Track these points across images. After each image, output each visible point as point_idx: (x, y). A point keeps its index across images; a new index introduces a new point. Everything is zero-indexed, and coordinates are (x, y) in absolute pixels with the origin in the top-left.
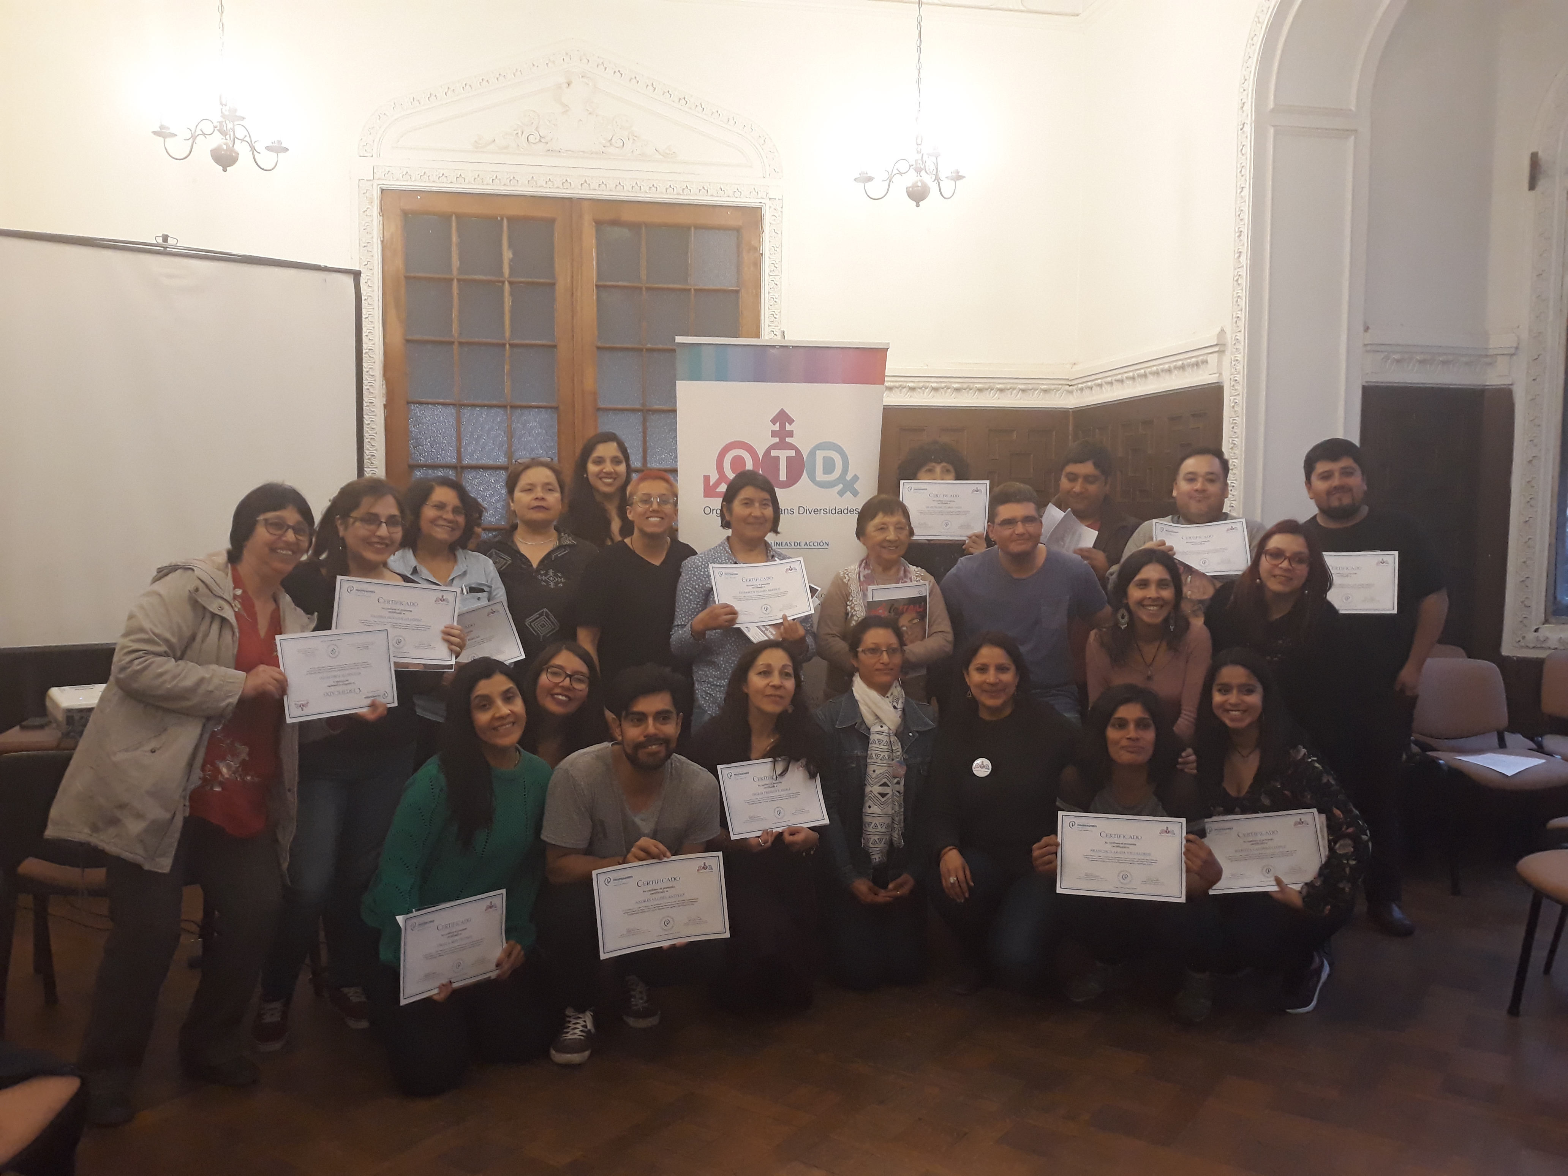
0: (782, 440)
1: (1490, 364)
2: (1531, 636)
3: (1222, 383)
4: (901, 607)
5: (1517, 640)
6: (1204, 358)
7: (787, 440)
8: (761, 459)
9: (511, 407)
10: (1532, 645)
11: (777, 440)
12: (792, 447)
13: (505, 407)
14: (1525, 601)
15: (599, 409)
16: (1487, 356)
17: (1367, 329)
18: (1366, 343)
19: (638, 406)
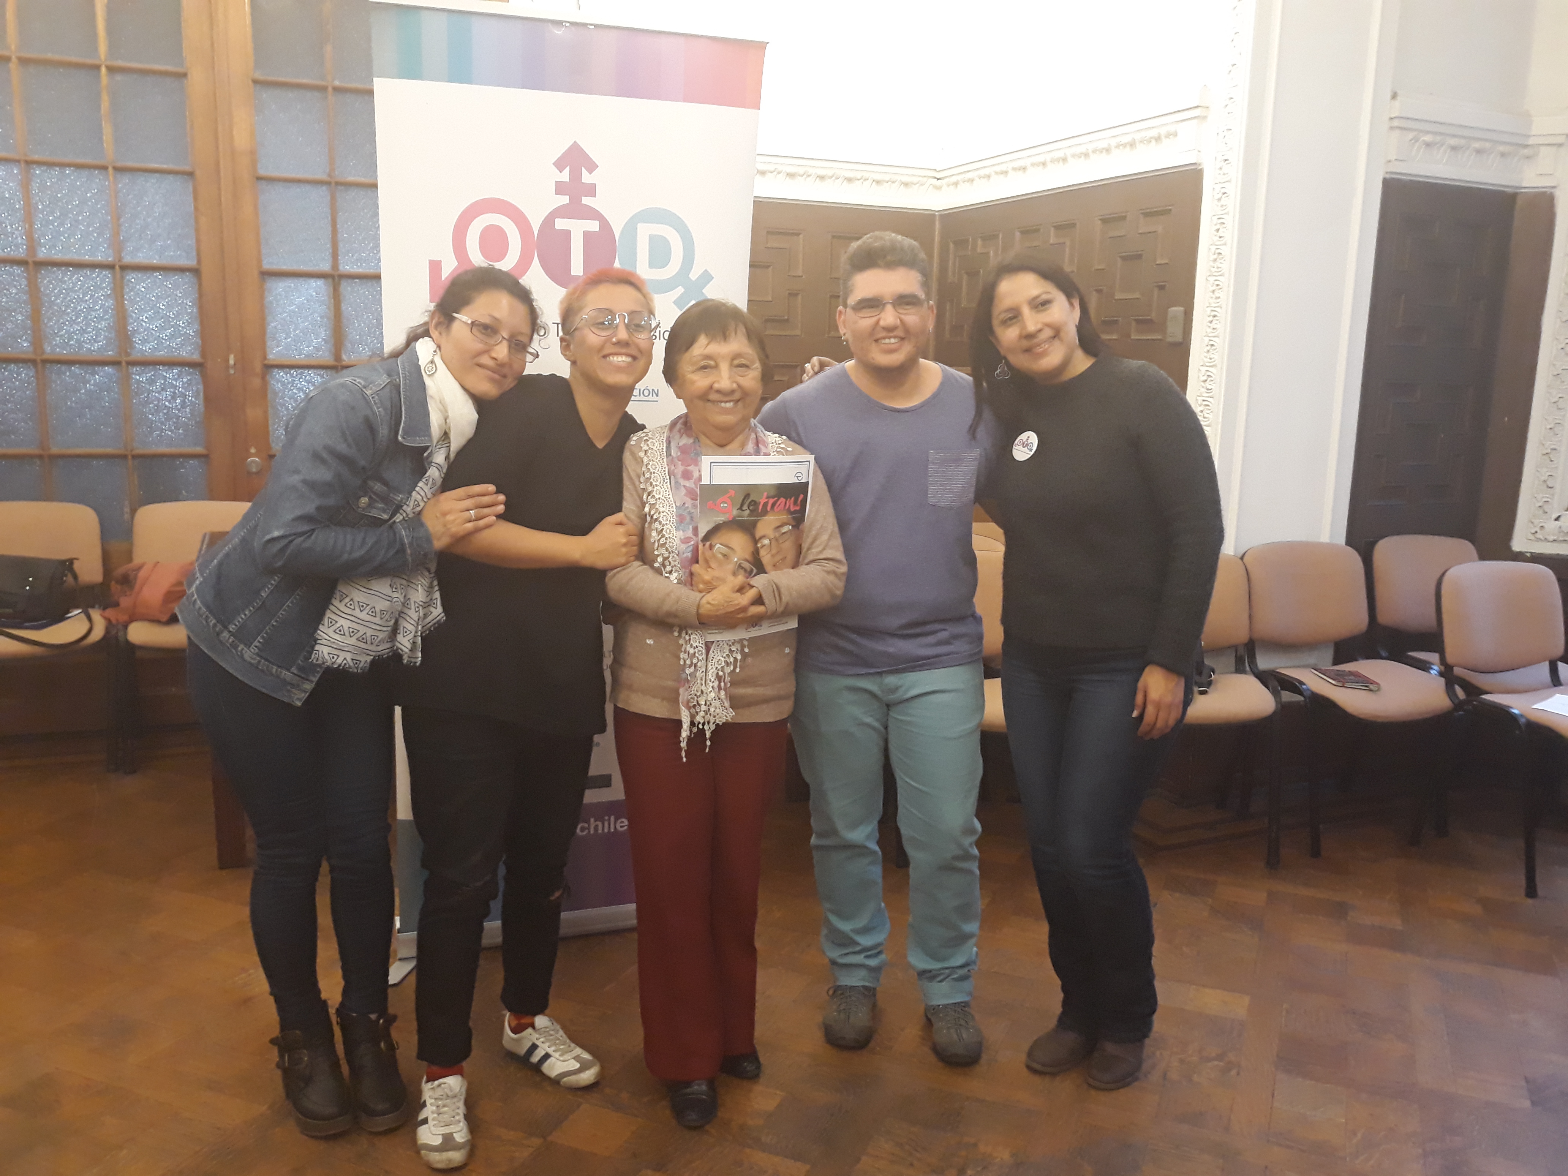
0: (575, 200)
1: (1528, 158)
2: (1552, 525)
3: (1200, 165)
4: (762, 501)
5: (1533, 531)
6: (1172, 128)
7: (586, 200)
8: (536, 233)
9: (116, 169)
10: (1551, 538)
11: (565, 200)
12: (593, 214)
13: (104, 168)
14: (1547, 480)
15: (259, 178)
16: (1526, 146)
17: (1394, 96)
18: (1393, 116)
19: (323, 177)
